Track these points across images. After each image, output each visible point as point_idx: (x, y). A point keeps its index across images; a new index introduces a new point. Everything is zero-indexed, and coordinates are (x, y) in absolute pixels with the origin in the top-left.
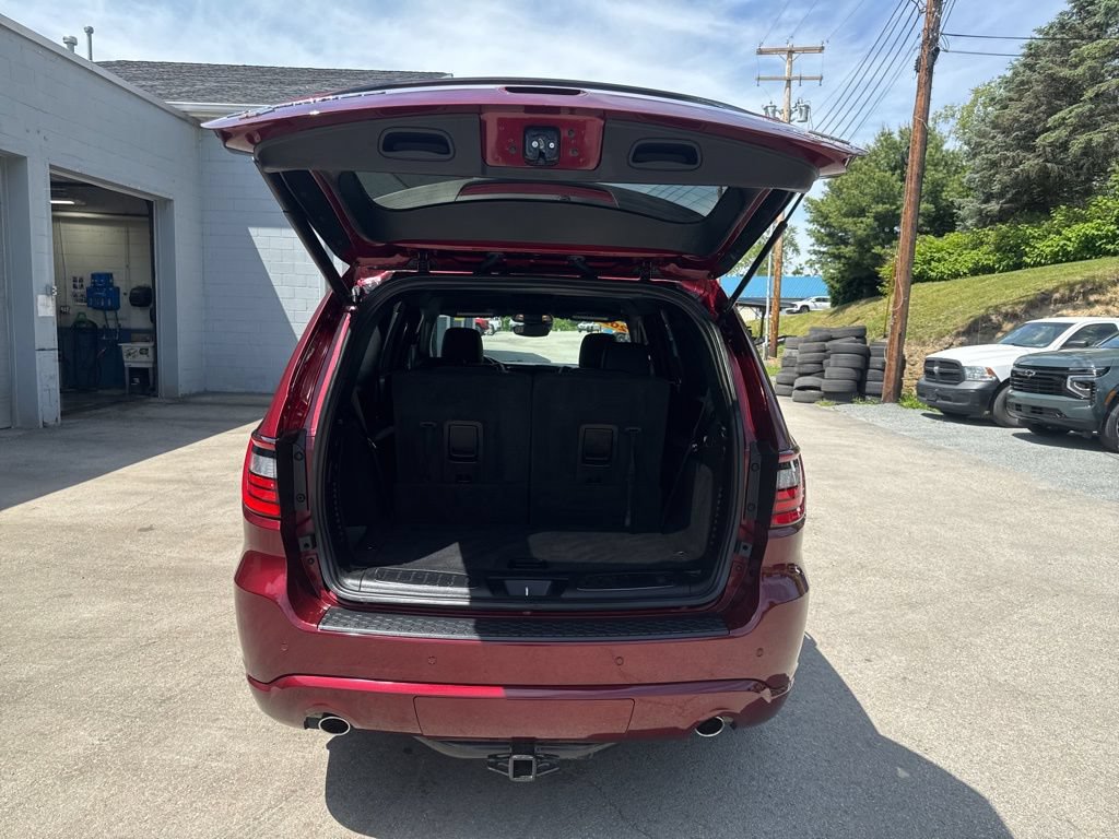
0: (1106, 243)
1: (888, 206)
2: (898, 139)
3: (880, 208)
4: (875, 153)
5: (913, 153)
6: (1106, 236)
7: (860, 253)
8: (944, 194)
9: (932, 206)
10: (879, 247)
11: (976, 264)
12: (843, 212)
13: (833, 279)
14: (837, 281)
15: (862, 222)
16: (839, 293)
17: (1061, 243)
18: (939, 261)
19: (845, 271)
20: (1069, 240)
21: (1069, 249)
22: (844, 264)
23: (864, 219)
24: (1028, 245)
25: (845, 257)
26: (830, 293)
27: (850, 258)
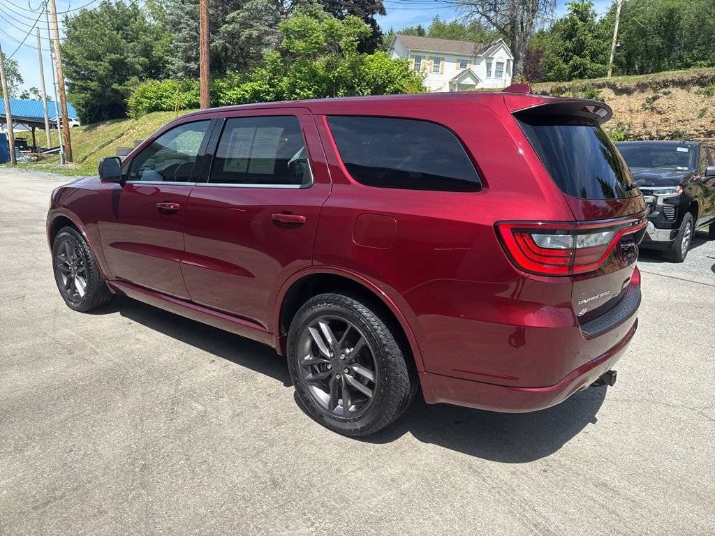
0: (266, 95)
1: (118, 56)
2: (115, 8)
3: (113, 56)
4: (102, 15)
5: (203, 28)
6: (265, 91)
7: (103, 88)
8: (154, 52)
9: (147, 60)
10: (117, 84)
11: (190, 101)
12: (85, 56)
13: (79, 105)
14: (83, 106)
15: (101, 65)
16: (85, 114)
17: (242, 93)
18: (166, 97)
19: (93, 99)
20: (246, 91)
21: (246, 97)
22: (91, 95)
23: (102, 63)
24: (221, 92)
25: (91, 90)
26: (78, 115)
27: (94, 91)
